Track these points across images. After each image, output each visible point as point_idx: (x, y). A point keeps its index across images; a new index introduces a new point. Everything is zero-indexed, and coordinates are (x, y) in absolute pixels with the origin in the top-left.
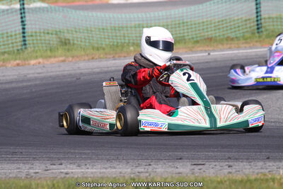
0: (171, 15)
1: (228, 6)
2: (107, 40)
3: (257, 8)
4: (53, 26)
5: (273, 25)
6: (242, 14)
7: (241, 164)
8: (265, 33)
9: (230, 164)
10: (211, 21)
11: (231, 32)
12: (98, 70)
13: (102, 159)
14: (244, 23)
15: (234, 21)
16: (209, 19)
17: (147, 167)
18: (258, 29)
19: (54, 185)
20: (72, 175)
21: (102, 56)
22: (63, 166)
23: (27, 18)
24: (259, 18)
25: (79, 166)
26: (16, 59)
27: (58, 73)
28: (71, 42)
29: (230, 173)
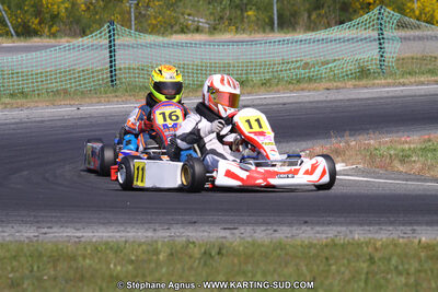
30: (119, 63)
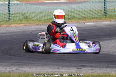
0: (70, 8)
1: (93, 5)
2: (44, 17)
3: (105, 6)
4: (22, 11)
5: (111, 13)
6: (99, 8)
7: (96, 69)
8: (108, 16)
9: (92, 69)
10: (86, 10)
11: (94, 15)
12: (39, 29)
13: (40, 66)
14: (99, 11)
15: (95, 11)
16: (85, 10)
17: (58, 69)
18: (105, 14)
19: (20, 76)
20: (27, 72)
21: (41, 24)
22: (24, 68)
23: (11, 8)
24: (106, 10)
25: (30, 68)
26: (6, 24)
27: (23, 30)
28: (29, 18)
29: (92, 72)
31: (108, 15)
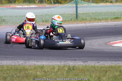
3: (76, 10)
5: (82, 16)
15: (66, 15)
18: (77, 17)
24: (77, 13)
28: (6, 20)
30: (79, 12)
31: (80, 18)
